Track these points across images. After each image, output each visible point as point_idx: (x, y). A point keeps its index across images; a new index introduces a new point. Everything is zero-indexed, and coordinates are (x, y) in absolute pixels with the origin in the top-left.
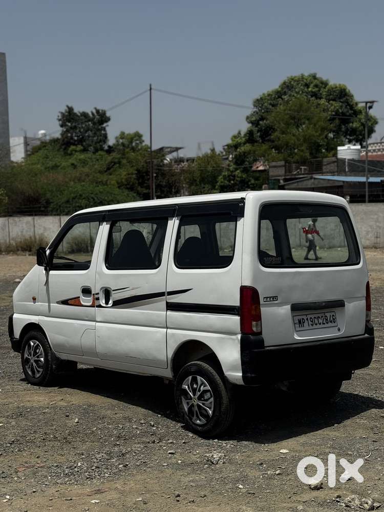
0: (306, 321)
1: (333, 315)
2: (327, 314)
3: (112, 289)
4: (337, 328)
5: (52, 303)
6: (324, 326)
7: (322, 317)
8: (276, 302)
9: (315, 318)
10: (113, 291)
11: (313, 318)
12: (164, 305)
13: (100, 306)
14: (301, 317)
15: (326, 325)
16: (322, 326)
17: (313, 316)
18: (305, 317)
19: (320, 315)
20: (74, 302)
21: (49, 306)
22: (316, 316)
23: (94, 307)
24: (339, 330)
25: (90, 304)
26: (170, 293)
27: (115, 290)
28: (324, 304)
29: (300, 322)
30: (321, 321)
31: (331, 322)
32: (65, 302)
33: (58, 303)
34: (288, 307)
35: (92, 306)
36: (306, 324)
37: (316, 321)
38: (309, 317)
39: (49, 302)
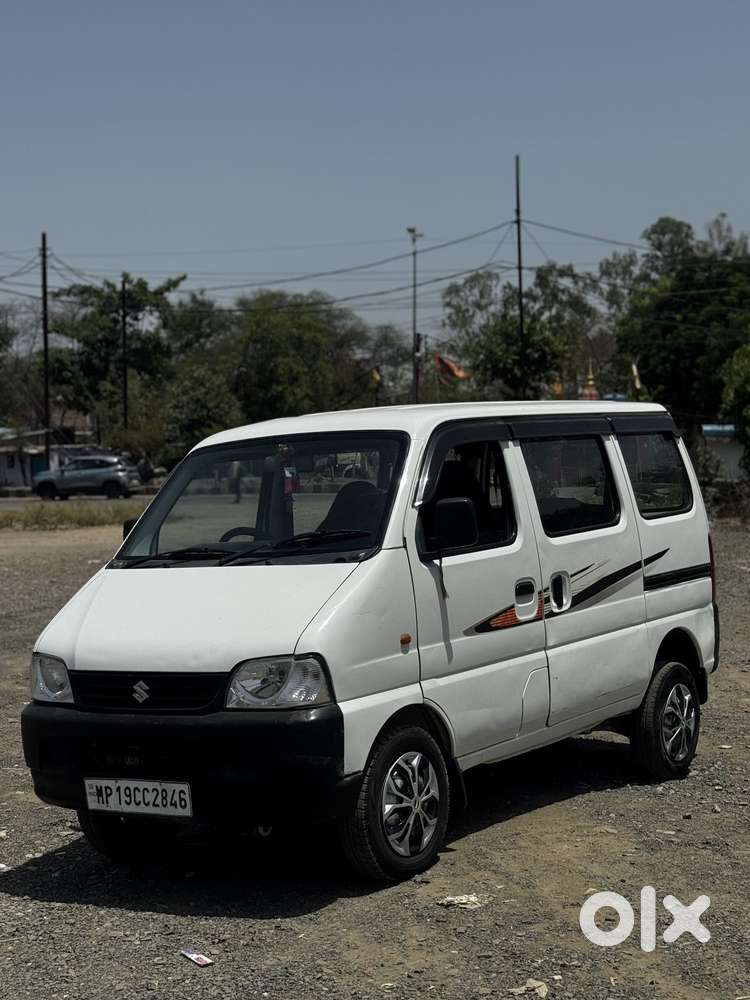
3: (570, 574)
5: (456, 637)
10: (572, 576)
12: (640, 582)
13: (552, 614)
20: (503, 620)
21: (449, 647)
23: (541, 619)
25: (532, 616)
26: (649, 561)
27: (575, 574)
32: (484, 627)
33: (467, 633)
35: (538, 618)
39: (446, 638)
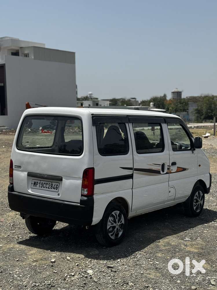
0: (39, 184)
1: (57, 185)
2: (53, 183)
4: (57, 193)
6: (48, 189)
7: (49, 184)
8: (20, 169)
9: (44, 183)
11: (43, 183)
14: (36, 181)
15: (50, 189)
16: (47, 189)
17: (44, 182)
18: (39, 182)
19: (48, 183)
22: (46, 182)
24: (59, 195)
28: (46, 176)
29: (35, 184)
30: (47, 186)
31: (54, 188)
34: (26, 173)
36: (38, 186)
37: (45, 186)
38: (41, 182)
